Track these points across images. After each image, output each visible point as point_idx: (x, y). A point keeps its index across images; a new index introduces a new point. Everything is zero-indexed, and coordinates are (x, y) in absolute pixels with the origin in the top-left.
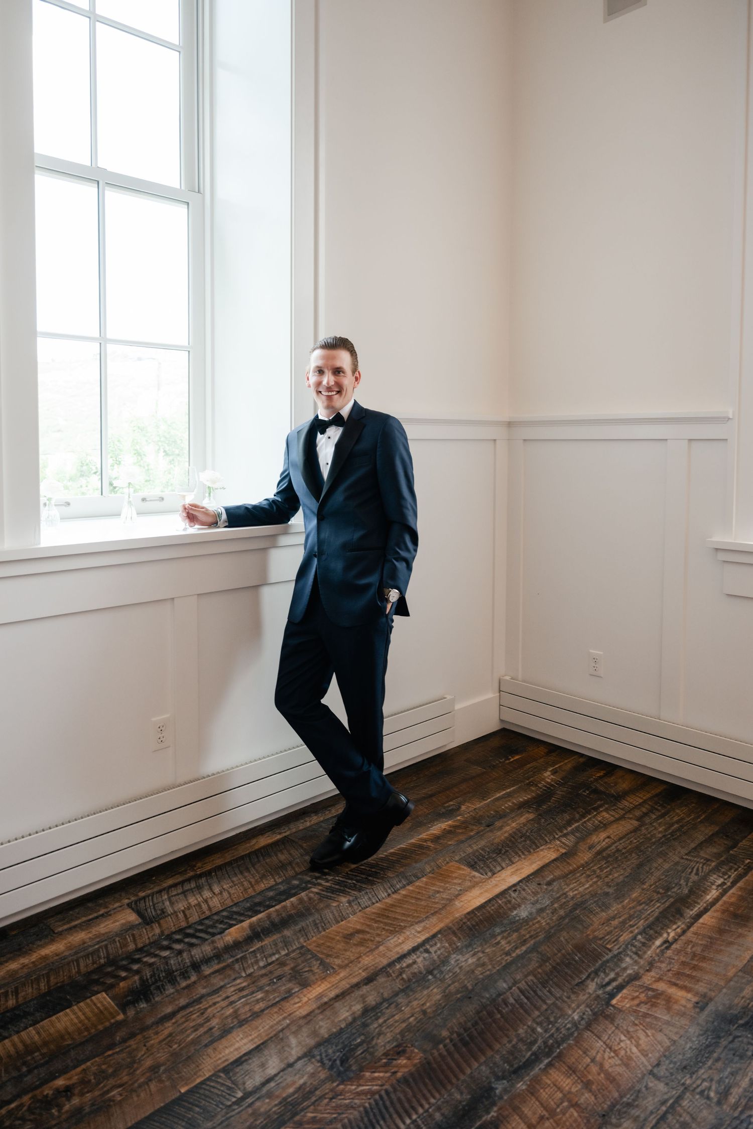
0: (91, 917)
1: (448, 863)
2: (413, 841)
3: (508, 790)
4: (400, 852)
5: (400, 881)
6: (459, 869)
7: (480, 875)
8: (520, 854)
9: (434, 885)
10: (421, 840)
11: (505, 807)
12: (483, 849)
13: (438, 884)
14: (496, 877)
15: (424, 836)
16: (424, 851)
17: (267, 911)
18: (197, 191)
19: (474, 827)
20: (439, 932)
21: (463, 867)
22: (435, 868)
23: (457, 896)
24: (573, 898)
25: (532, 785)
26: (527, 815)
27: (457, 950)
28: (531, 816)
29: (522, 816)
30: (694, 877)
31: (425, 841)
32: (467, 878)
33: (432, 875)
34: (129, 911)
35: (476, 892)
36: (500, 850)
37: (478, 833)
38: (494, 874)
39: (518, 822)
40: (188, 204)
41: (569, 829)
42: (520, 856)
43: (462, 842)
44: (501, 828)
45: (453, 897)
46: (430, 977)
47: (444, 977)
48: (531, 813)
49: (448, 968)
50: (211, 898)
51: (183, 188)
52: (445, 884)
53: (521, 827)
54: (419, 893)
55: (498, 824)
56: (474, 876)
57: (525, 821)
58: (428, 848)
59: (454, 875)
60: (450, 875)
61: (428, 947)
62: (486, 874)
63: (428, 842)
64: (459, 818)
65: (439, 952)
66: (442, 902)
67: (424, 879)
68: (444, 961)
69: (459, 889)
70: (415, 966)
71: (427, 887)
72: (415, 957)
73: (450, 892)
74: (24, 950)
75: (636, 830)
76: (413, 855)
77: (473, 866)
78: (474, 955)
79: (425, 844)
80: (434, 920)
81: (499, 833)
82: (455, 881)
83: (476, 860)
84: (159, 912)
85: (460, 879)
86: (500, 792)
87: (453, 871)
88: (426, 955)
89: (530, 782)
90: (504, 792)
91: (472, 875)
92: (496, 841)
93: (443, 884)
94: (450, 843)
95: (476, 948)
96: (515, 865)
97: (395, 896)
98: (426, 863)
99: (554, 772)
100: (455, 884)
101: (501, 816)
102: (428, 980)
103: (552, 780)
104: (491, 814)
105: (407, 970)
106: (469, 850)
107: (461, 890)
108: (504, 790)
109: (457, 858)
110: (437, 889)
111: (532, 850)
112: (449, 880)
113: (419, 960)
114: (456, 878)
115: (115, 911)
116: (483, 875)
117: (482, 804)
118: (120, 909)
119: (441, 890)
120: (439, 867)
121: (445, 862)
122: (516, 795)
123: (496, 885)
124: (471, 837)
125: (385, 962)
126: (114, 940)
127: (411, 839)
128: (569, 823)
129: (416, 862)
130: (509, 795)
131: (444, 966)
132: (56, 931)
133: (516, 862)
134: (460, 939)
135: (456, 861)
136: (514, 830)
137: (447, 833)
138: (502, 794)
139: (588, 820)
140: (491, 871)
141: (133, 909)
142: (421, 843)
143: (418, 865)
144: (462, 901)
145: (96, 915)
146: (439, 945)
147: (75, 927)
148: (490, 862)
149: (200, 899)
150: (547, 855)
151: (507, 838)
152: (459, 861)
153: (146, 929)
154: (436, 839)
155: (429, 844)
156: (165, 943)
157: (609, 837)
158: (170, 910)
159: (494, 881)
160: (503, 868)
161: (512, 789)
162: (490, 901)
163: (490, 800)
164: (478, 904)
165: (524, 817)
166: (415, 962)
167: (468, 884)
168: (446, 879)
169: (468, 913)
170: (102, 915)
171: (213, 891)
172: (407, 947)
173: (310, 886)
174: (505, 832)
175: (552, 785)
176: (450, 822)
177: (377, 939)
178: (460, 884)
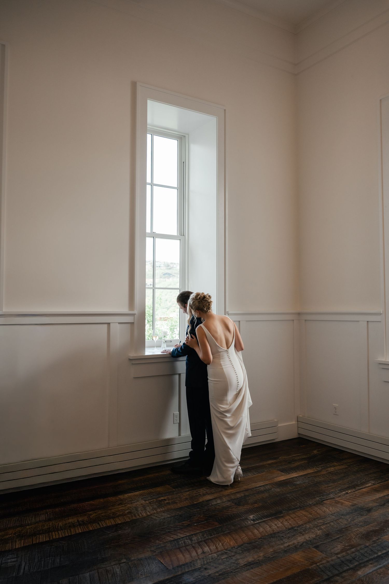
1: (273, 470)
2: (261, 464)
5: (256, 473)
11: (296, 459)
12: (286, 468)
13: (269, 474)
14: (290, 474)
15: (265, 463)
16: (265, 466)
20: (269, 484)
22: (268, 471)
24: (316, 481)
25: (308, 454)
26: (304, 461)
27: (274, 488)
29: (302, 462)
30: (364, 481)
31: (265, 464)
32: (280, 474)
35: (283, 477)
36: (293, 469)
37: (285, 464)
39: (300, 463)
40: (180, 239)
41: (320, 466)
42: (299, 471)
43: (279, 466)
45: (274, 478)
46: (265, 492)
48: (306, 461)
49: (271, 491)
51: (178, 235)
54: (263, 475)
55: (293, 463)
56: (282, 474)
60: (274, 473)
64: (278, 460)
65: (268, 488)
66: (270, 478)
67: (265, 473)
68: (270, 489)
73: (273, 476)
75: (346, 468)
76: (261, 467)
78: (280, 489)
80: (267, 481)
81: (293, 465)
86: (295, 455)
92: (291, 466)
93: (271, 474)
94: (274, 466)
96: (297, 473)
97: (254, 475)
98: (265, 469)
100: (275, 475)
101: (294, 461)
103: (317, 453)
104: (290, 460)
105: (258, 490)
106: (281, 468)
108: (297, 454)
111: (304, 470)
113: (262, 488)
114: (276, 473)
116: (285, 473)
117: (287, 457)
119: (270, 476)
120: (270, 471)
122: (301, 456)
123: (290, 476)
124: (282, 465)
125: (251, 488)
128: (320, 465)
129: (262, 469)
130: (299, 456)
134: (275, 486)
136: (299, 465)
137: (272, 463)
139: (328, 464)
140: (288, 473)
144: (277, 478)
146: (268, 486)
148: (288, 471)
150: (310, 471)
151: (295, 466)
154: (269, 464)
155: (267, 465)
157: (335, 469)
160: (293, 473)
161: (300, 454)
162: (287, 479)
163: (291, 456)
164: (282, 479)
166: (260, 489)
169: (279, 481)
172: (259, 485)
176: (275, 461)
177: (248, 483)
178: (277, 475)
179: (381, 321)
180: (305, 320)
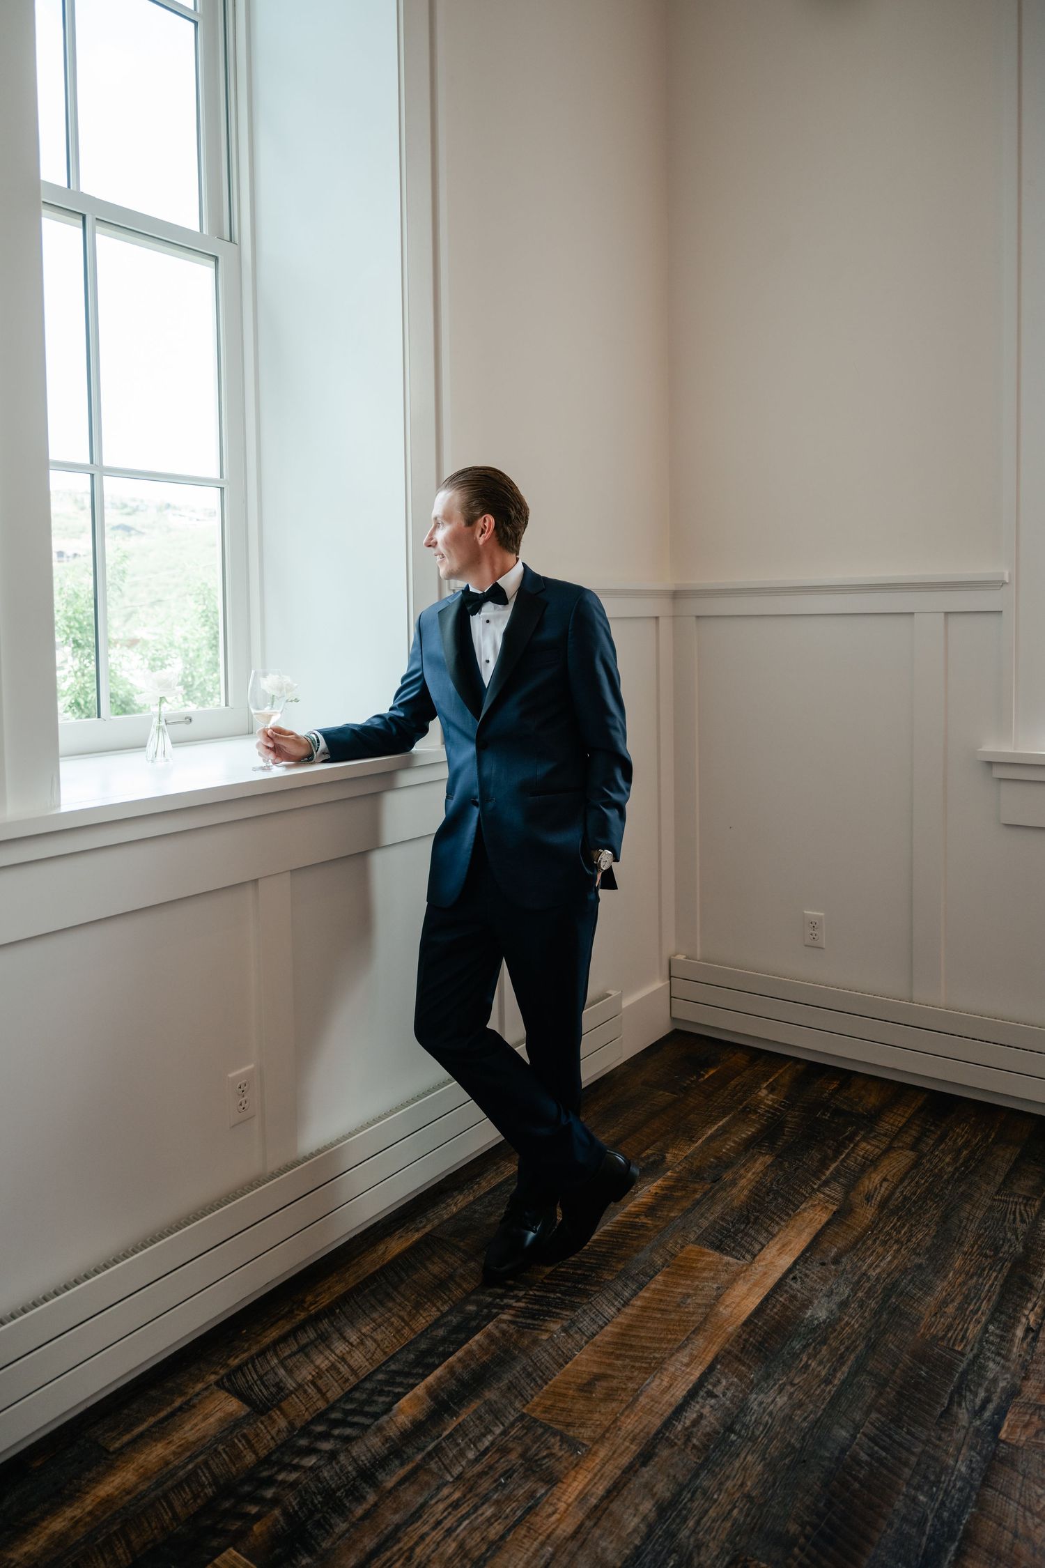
0: (162, 1414)
1: (682, 1247)
2: (618, 1218)
3: (721, 1123)
4: (608, 1239)
5: (626, 1285)
6: (704, 1254)
7: (736, 1260)
8: (777, 1219)
9: (677, 1285)
10: (630, 1214)
11: (727, 1150)
12: (723, 1219)
13: (683, 1282)
14: (760, 1261)
15: (630, 1208)
16: (641, 1232)
17: (446, 1363)
18: (228, 239)
19: (697, 1186)
20: (716, 1360)
21: (706, 1250)
22: (668, 1258)
23: (718, 1297)
24: (878, 1279)
25: (749, 1112)
26: (762, 1159)
27: (753, 1386)
28: (768, 1159)
29: (755, 1161)
30: (1022, 1228)
31: (637, 1215)
32: (720, 1267)
33: (667, 1269)
34: (223, 1395)
35: (740, 1288)
36: (748, 1218)
37: (705, 1194)
38: (754, 1256)
39: (753, 1170)
40: (216, 259)
41: (828, 1173)
42: (778, 1224)
43: (689, 1211)
44: (734, 1183)
45: (712, 1301)
46: (733, 1437)
47: (753, 1432)
48: (766, 1154)
49: (753, 1418)
50: (349, 1352)
52: (692, 1281)
53: (761, 1178)
54: (661, 1300)
55: (727, 1176)
56: (728, 1263)
57: (762, 1168)
58: (644, 1226)
59: (699, 1265)
60: (694, 1265)
61: (710, 1387)
62: (744, 1257)
63: (642, 1217)
64: (669, 1174)
65: (729, 1394)
66: (700, 1311)
67: (659, 1277)
68: (743, 1407)
69: (715, 1286)
70: (704, 1422)
71: (669, 1289)
72: (698, 1407)
73: (704, 1293)
74: (66, 1492)
75: (916, 1165)
76: (628, 1241)
77: (719, 1248)
78: (781, 1390)
79: (637, 1220)
80: (700, 1341)
81: (735, 1191)
82: (705, 1275)
83: (720, 1237)
84: (273, 1390)
85: (711, 1270)
86: (710, 1128)
87: (695, 1260)
88: (713, 1401)
89: (745, 1108)
90: (716, 1127)
91: (724, 1261)
92: (736, 1203)
93: (689, 1282)
94: (672, 1215)
95: (779, 1380)
96: (777, 1239)
97: (628, 1310)
98: (651, 1251)
99: (772, 1089)
100: (706, 1279)
101: (725, 1164)
102: (733, 1442)
103: (772, 1100)
104: (711, 1162)
105: (695, 1430)
106: (705, 1223)
107: (718, 1288)
108: (715, 1124)
109: (692, 1237)
110: (685, 1291)
111: (791, 1212)
112: (696, 1274)
113: (706, 1411)
114: (704, 1269)
115: (200, 1397)
116: (739, 1259)
117: (692, 1148)
118: (206, 1393)
119: (691, 1292)
120: (673, 1256)
121: (679, 1246)
122: (734, 1130)
123: (765, 1274)
124: (698, 1202)
125: (658, 1422)
126: (216, 1450)
127: (614, 1216)
128: (824, 1164)
129: (636, 1251)
130: (724, 1131)
131: (745, 1415)
132: (111, 1449)
133: (778, 1233)
134: (750, 1368)
135: (692, 1243)
136: (753, 1183)
137: (663, 1199)
138: (713, 1129)
139: (848, 1155)
140: (748, 1251)
141: (228, 1391)
142: (631, 1220)
143: (641, 1255)
144: (727, 1306)
145: (169, 1409)
146: (724, 1382)
147: (141, 1436)
148: (742, 1238)
149: (332, 1358)
150: (813, 1217)
151: (749, 1197)
152: (699, 1241)
153: (262, 1423)
154: (651, 1210)
155: (643, 1220)
156: (303, 1442)
157: (885, 1179)
158: (290, 1384)
159: (759, 1267)
160: (763, 1246)
161: (724, 1120)
162: (767, 1299)
163: (700, 1141)
164: (753, 1307)
165: (759, 1162)
166: (701, 1416)
167: (725, 1277)
168: (691, 1274)
169: (745, 1324)
170: (180, 1409)
171: (348, 1341)
172: (680, 1391)
173: (495, 1311)
174: (743, 1189)
175: (776, 1109)
176: (659, 1182)
177: (631, 1385)
178: (713, 1278)
179: (1001, 612)
180: (698, 617)
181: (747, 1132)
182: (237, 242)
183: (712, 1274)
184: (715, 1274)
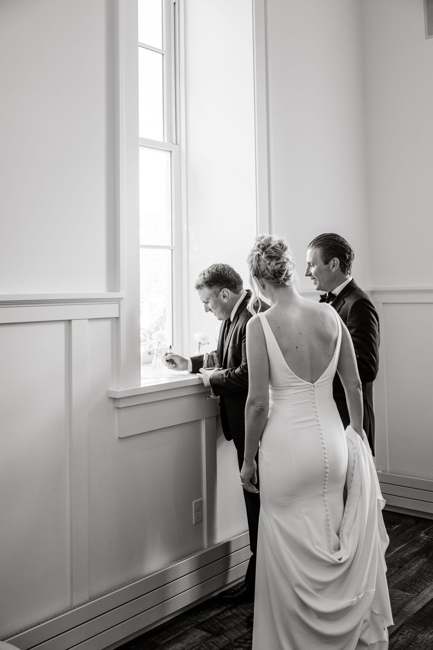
0: (176, 635)
3: (402, 546)
6: (396, 592)
7: (411, 594)
8: (429, 581)
11: (405, 556)
12: (404, 580)
18: (175, 143)
19: (392, 569)
21: (397, 591)
23: (403, 606)
25: (416, 542)
26: (422, 560)
27: (419, 632)
28: (425, 560)
29: (419, 561)
34: (199, 630)
35: (413, 603)
36: (416, 580)
37: (396, 572)
38: (419, 593)
39: (418, 564)
40: (171, 152)
44: (409, 568)
45: (401, 607)
47: (419, 645)
48: (424, 558)
49: (419, 641)
51: (166, 141)
53: (422, 566)
55: (406, 566)
57: (422, 563)
59: (394, 595)
62: (414, 593)
65: (409, 634)
66: (396, 610)
68: (415, 638)
69: (402, 602)
70: (399, 642)
72: (396, 638)
81: (409, 571)
83: (403, 587)
84: (219, 629)
89: (413, 541)
90: (400, 548)
91: (406, 594)
92: (410, 575)
95: (430, 631)
96: (429, 587)
99: (426, 534)
100: (398, 600)
101: (406, 561)
102: (411, 648)
104: (398, 560)
105: (395, 644)
106: (396, 582)
107: (403, 603)
108: (399, 546)
109: (391, 586)
115: (190, 631)
118: (192, 630)
122: (408, 549)
123: (424, 598)
124: (393, 575)
126: (202, 645)
130: (403, 549)
131: (416, 640)
132: (160, 644)
133: (430, 585)
134: (417, 627)
136: (418, 568)
138: (399, 549)
141: (200, 629)
145: (179, 634)
146: (407, 631)
147: (170, 641)
148: (413, 587)
149: (241, 621)
151: (416, 573)
152: (394, 588)
153: (218, 638)
156: (236, 644)
158: (226, 628)
159: (421, 596)
160: (423, 590)
161: (404, 545)
162: (424, 607)
163: (393, 553)
164: (419, 609)
165: (420, 561)
167: (406, 599)
170: (183, 634)
174: (414, 570)
175: (429, 541)
180: (384, 303)
181: (415, 550)
182: (179, 144)
183: (400, 598)
184: (402, 599)
